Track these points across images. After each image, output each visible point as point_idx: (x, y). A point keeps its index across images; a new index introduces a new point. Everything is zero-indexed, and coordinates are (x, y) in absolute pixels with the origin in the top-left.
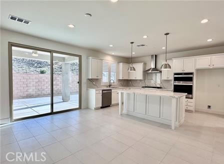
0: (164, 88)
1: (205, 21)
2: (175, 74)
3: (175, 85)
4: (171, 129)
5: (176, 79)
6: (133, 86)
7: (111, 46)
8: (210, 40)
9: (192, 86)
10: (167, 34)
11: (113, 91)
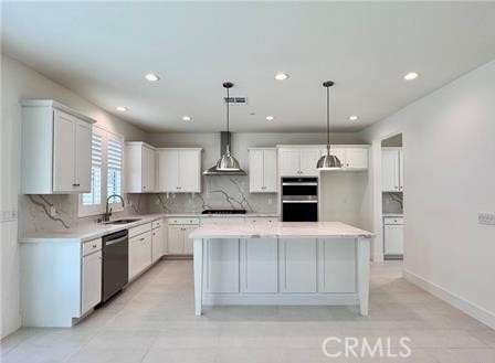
0: (252, 212)
1: (411, 76)
2: (285, 180)
3: (284, 204)
4: (360, 315)
5: (287, 191)
6: (166, 210)
7: (151, 78)
8: (353, 118)
9: (316, 204)
10: (328, 84)
11: (131, 233)
